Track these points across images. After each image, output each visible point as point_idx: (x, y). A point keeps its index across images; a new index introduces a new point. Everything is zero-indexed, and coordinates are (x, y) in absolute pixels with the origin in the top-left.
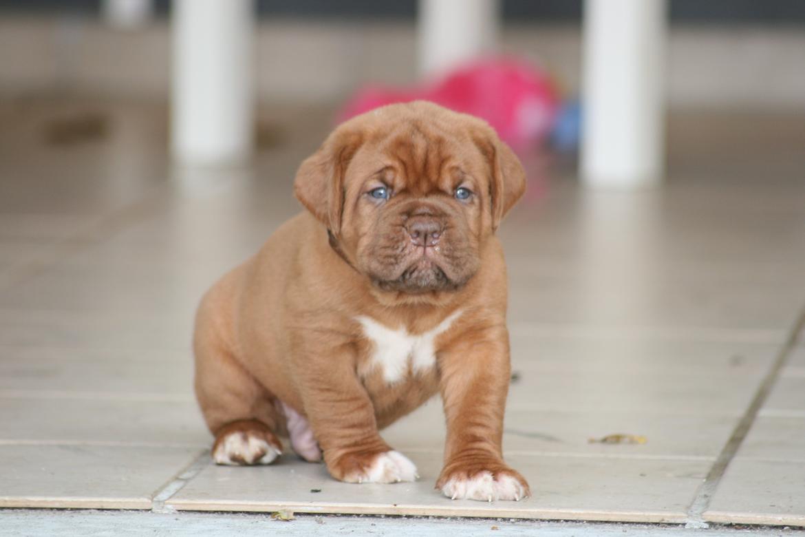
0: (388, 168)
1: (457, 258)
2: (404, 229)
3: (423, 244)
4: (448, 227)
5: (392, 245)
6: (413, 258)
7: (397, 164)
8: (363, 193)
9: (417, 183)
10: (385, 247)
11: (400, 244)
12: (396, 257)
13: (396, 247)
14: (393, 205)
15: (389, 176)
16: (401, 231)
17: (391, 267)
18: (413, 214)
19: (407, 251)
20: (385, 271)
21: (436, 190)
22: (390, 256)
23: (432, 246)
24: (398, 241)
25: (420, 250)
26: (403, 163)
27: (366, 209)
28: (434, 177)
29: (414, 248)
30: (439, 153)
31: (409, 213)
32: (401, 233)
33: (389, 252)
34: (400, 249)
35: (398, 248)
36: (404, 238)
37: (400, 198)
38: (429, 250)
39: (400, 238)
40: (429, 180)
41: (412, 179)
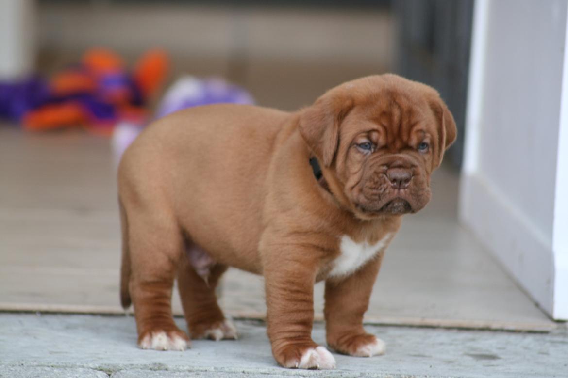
0: (374, 130)
1: (420, 196)
2: (385, 176)
3: (398, 187)
4: (415, 174)
5: (377, 187)
6: (392, 197)
7: (381, 129)
8: (354, 144)
9: (394, 142)
10: (371, 188)
11: (382, 186)
12: (379, 196)
13: (379, 188)
14: (377, 157)
15: (374, 136)
16: (383, 177)
17: (376, 202)
18: (392, 165)
19: (387, 191)
20: (371, 205)
21: (407, 147)
22: (375, 195)
23: (404, 188)
24: (381, 185)
25: (396, 191)
26: (385, 128)
27: (356, 156)
28: (405, 138)
29: (392, 189)
30: (409, 121)
31: (389, 165)
32: (383, 178)
33: (375, 191)
34: (383, 190)
35: (381, 189)
36: (385, 182)
37: (382, 153)
38: (402, 191)
39: (382, 181)
40: (402, 141)
41: (390, 139)
